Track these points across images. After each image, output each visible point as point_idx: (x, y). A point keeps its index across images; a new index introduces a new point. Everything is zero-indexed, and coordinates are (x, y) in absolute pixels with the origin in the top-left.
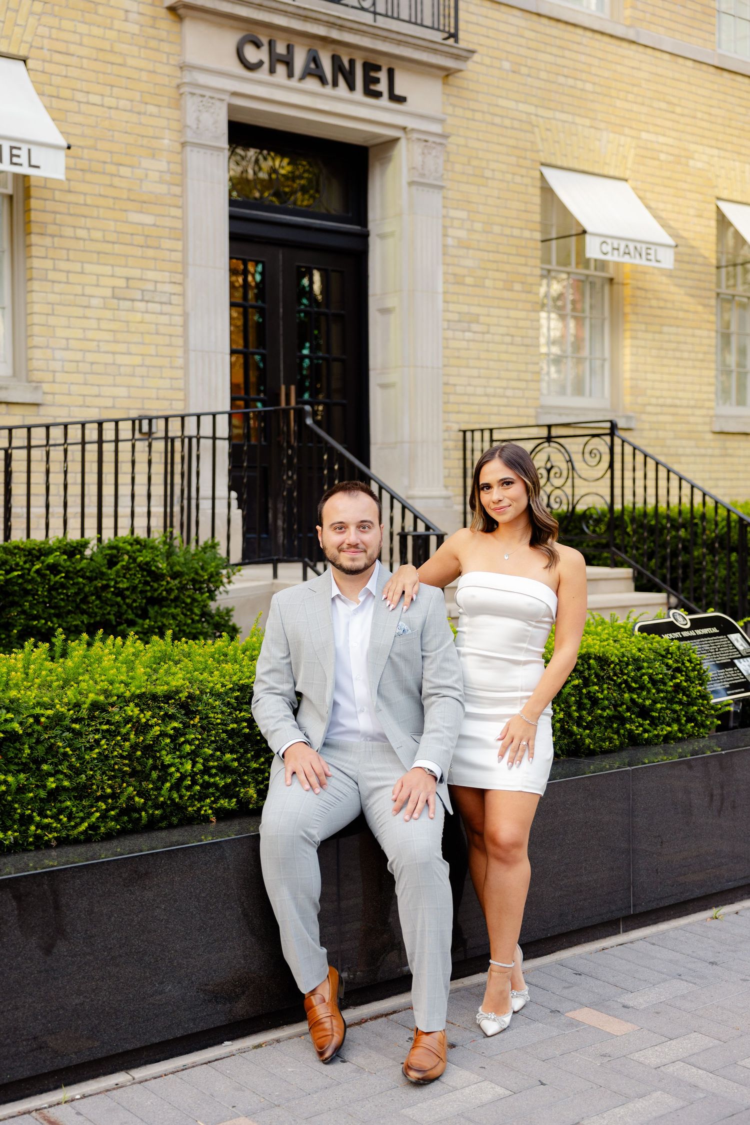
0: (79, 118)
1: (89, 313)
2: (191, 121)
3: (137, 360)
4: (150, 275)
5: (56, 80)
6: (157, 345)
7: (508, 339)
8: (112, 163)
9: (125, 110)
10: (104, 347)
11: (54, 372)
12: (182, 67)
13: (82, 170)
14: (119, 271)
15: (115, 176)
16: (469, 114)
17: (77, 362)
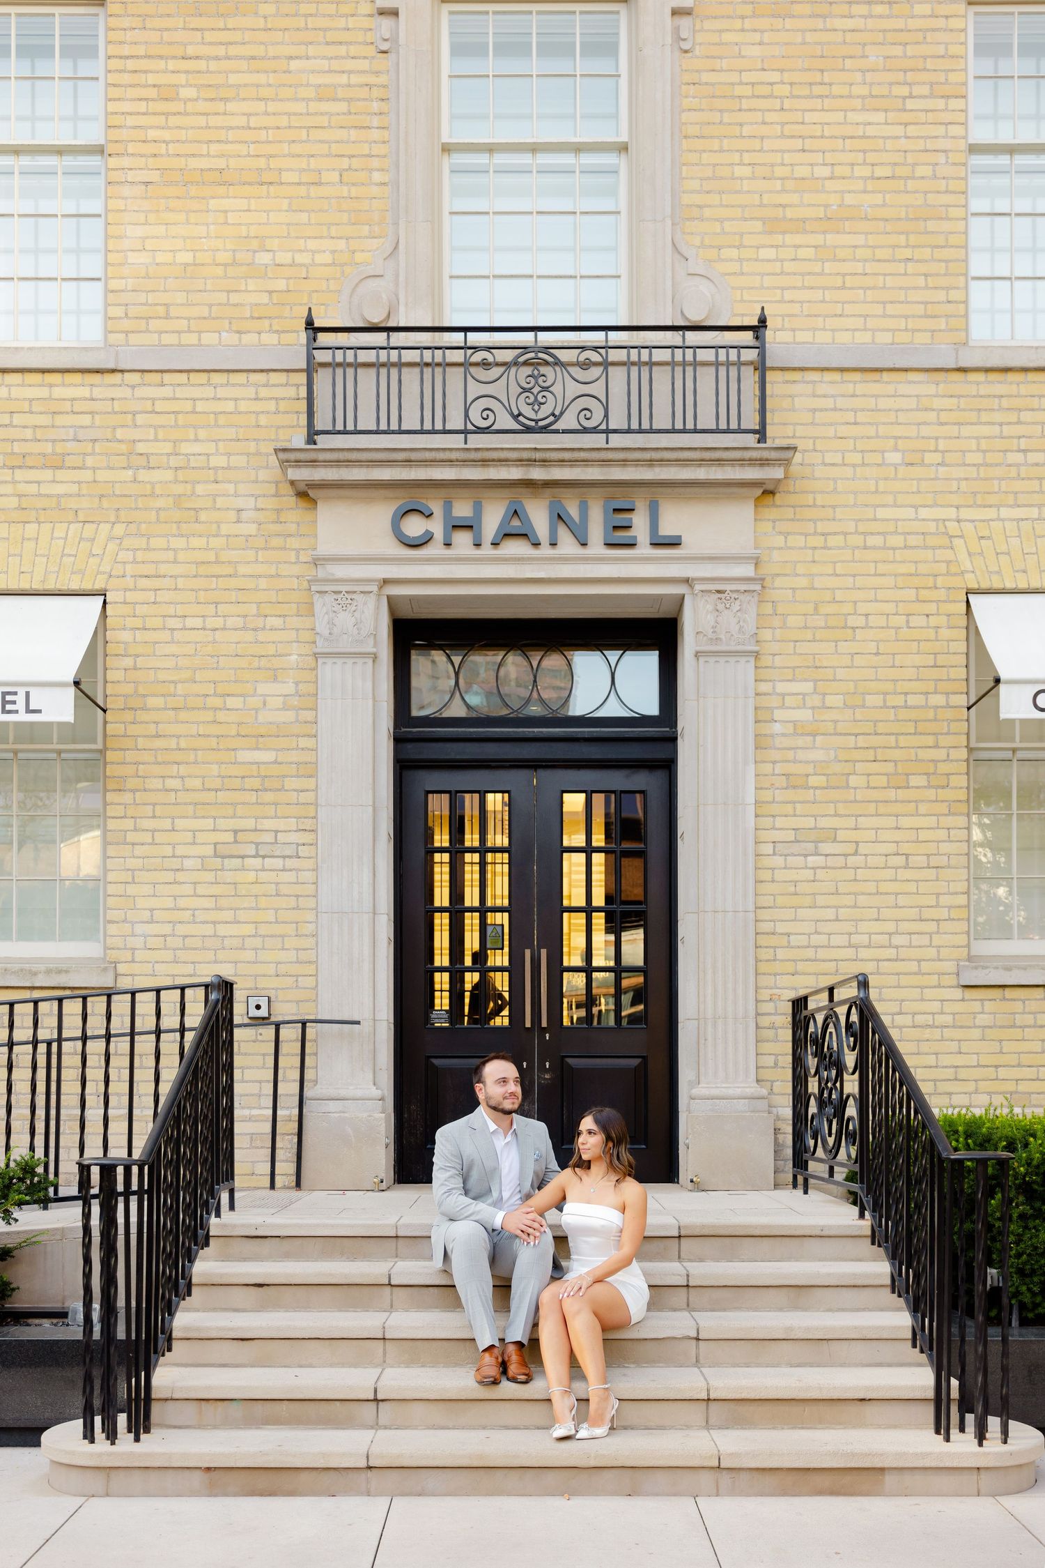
0: (173, 649)
1: (181, 876)
2: (322, 627)
3: (248, 929)
4: (268, 824)
5: (140, 610)
6: (276, 910)
7: (900, 861)
8: (215, 695)
9: (236, 629)
10: (200, 916)
11: (134, 949)
12: (316, 562)
13: (173, 709)
14: (222, 824)
15: (220, 709)
16: (819, 541)
17: (165, 936)
